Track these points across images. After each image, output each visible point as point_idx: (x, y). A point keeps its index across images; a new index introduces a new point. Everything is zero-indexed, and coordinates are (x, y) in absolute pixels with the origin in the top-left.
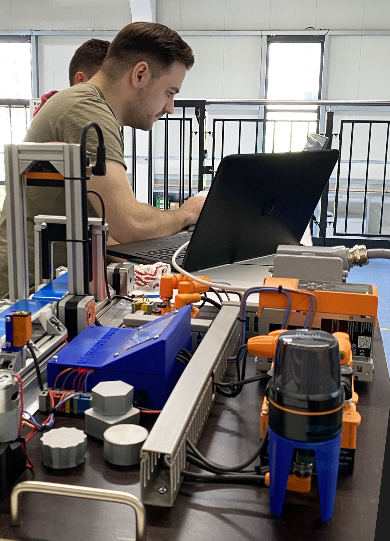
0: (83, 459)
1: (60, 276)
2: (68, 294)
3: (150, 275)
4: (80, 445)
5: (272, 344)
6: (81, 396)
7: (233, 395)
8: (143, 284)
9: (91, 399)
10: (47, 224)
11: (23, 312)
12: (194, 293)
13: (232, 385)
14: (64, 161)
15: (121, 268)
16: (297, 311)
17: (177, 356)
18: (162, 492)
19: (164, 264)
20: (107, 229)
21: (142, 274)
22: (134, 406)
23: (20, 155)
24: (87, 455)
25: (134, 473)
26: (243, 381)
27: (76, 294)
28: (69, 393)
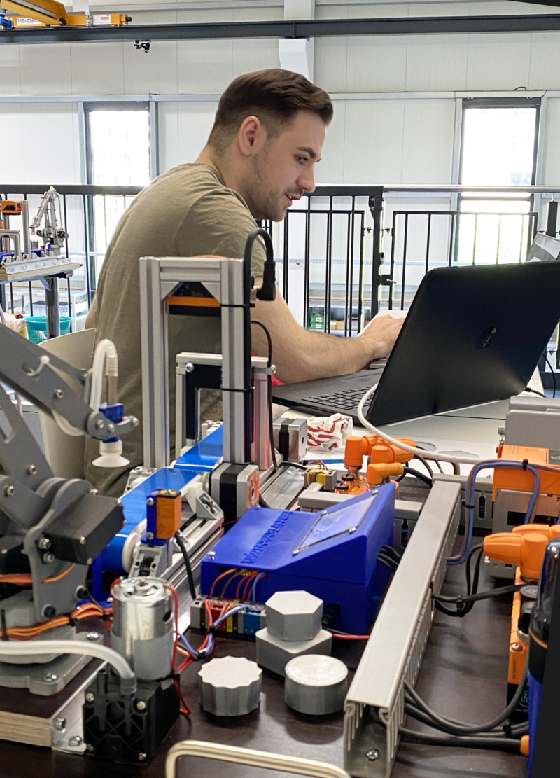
0: (258, 702)
1: (208, 435)
2: (223, 462)
3: (325, 431)
4: (253, 684)
5: (519, 545)
6: (248, 610)
7: (460, 613)
8: (315, 443)
9: (263, 614)
10: (194, 365)
11: (170, 491)
12: (393, 462)
13: (460, 601)
14: (221, 282)
15: (290, 425)
16: (549, 495)
17: (380, 556)
18: (372, 758)
19: (344, 417)
20: (274, 372)
21: (314, 430)
22: (323, 628)
23: (161, 274)
24: (262, 696)
25: (330, 727)
26: (474, 596)
27: (233, 462)
28: (232, 604)
